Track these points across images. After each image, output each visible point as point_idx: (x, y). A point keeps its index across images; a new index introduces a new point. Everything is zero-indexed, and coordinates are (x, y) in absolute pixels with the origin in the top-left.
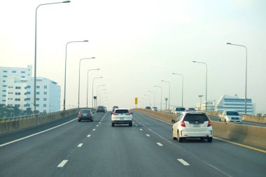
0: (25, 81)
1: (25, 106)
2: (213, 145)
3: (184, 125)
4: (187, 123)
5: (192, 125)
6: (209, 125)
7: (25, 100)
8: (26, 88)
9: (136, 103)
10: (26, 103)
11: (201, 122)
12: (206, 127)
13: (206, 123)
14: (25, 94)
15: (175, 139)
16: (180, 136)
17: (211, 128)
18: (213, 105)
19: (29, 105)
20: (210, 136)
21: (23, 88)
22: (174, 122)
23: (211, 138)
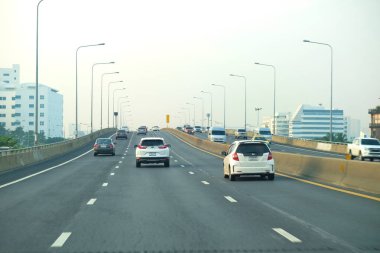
0: (13, 89)
1: (13, 124)
2: (275, 184)
3: (236, 159)
4: (240, 155)
5: (247, 158)
6: (269, 158)
7: (13, 116)
8: (13, 99)
9: (168, 121)
10: (14, 120)
11: (259, 153)
12: (266, 161)
13: (266, 155)
14: (13, 107)
15: (227, 176)
16: (232, 173)
17: (272, 161)
18: (287, 118)
19: (19, 123)
20: (271, 172)
21: (9, 99)
22: (225, 154)
23: (273, 175)
